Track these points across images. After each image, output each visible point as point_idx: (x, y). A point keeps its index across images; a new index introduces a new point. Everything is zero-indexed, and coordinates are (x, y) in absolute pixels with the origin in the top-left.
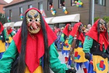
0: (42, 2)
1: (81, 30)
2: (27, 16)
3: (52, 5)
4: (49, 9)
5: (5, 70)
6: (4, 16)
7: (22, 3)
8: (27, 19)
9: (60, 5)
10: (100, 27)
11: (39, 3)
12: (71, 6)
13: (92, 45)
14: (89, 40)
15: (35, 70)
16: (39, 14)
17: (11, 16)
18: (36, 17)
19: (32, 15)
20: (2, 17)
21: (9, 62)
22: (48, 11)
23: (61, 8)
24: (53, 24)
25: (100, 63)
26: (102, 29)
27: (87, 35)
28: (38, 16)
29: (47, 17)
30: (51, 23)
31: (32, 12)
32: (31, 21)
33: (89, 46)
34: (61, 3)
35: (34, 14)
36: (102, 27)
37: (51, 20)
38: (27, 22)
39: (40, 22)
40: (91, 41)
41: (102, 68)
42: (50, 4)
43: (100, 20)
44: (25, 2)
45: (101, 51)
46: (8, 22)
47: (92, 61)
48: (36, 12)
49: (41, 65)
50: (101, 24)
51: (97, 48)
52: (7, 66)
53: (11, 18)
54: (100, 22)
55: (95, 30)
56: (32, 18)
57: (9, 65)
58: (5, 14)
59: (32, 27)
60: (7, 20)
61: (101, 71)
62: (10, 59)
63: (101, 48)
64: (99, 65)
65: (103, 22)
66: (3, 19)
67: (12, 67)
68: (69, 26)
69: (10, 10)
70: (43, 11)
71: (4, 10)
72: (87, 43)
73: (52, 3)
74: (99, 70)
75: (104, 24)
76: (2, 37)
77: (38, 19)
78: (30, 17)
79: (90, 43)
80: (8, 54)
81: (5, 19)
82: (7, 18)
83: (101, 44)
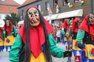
0: (49, 1)
1: (78, 25)
2: (28, 13)
3: (57, 3)
4: (55, 7)
5: (15, 58)
6: (17, 16)
7: (32, 4)
8: (28, 15)
9: (65, 2)
10: (90, 20)
11: (46, 3)
12: (75, 2)
13: (84, 36)
14: (82, 32)
15: (39, 55)
16: (37, 11)
17: (24, 15)
18: (35, 13)
19: (32, 12)
20: (16, 17)
21: (17, 51)
22: (54, 9)
23: (65, 5)
24: (59, 20)
25: (92, 50)
26: (92, 22)
27: (79, 28)
28: (37, 12)
29: (54, 14)
30: (57, 19)
31: (32, 9)
32: (31, 16)
33: (81, 37)
34: (65, 1)
35: (34, 10)
36: (92, 21)
37: (57, 16)
38: (29, 18)
39: (39, 17)
40: (83, 33)
41: (93, 54)
42: (55, 3)
43: (89, 15)
44: (35, 3)
45: (92, 40)
46: (21, 20)
47: (85, 49)
48: (35, 9)
49: (43, 52)
50: (91, 18)
51: (89, 39)
52: (16, 54)
53: (23, 17)
54: (90, 17)
55: (86, 23)
56: (32, 14)
57: (18, 54)
58: (19, 14)
59: (33, 21)
60: (21, 19)
61: (92, 56)
62: (18, 49)
63: (92, 38)
64: (90, 52)
65: (92, 16)
66: (17, 18)
67: (20, 55)
68: (67, 21)
69: (22, 10)
70: (50, 9)
71: (17, 11)
72: (80, 35)
73: (57, 1)
74: (91, 56)
75: (93, 17)
76: (13, 33)
77: (37, 14)
78: (30, 13)
79: (82, 34)
80: (16, 45)
81: (18, 18)
82: (20, 17)
83: (92, 35)
